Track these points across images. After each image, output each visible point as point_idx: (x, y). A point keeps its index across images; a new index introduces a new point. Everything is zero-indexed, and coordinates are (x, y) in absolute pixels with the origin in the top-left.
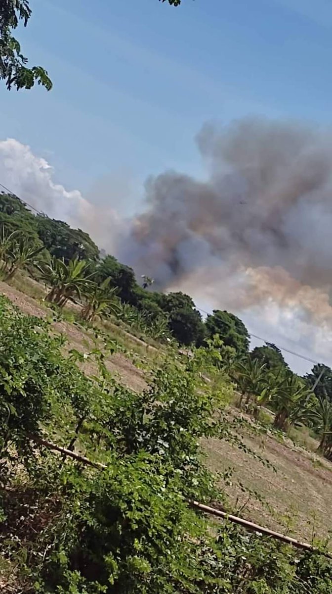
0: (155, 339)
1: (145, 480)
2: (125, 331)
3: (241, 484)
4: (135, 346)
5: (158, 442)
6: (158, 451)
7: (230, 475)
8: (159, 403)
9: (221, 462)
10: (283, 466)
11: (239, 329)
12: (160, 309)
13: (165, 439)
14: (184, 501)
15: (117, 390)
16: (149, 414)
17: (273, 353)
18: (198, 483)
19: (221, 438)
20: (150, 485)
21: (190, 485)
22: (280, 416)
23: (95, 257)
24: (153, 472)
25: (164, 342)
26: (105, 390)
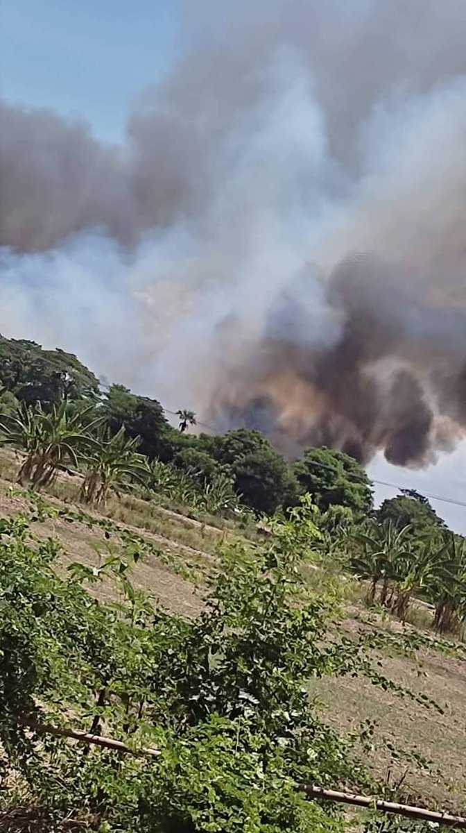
0: (214, 513)
1: (228, 765)
2: (162, 506)
3: (389, 746)
4: (183, 531)
5: (240, 697)
6: (243, 713)
7: (371, 733)
8: (228, 631)
9: (355, 704)
10: (461, 693)
11: (351, 473)
12: (213, 461)
13: (250, 690)
14: (296, 790)
15: (157, 620)
16: (217, 653)
17: (416, 505)
18: (317, 755)
19: (343, 672)
20: (238, 773)
21: (305, 761)
22: (444, 609)
23: (92, 391)
24: (239, 750)
25: (226, 513)
26: (137, 623)
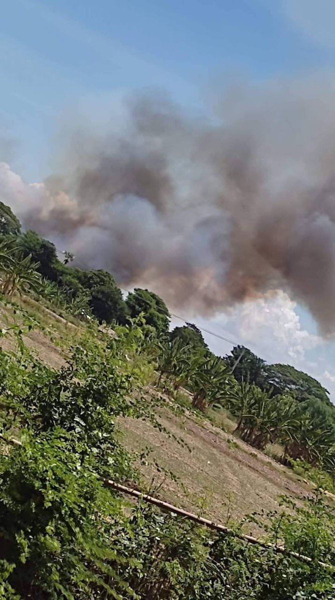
0: (75, 316)
1: (61, 458)
2: (45, 307)
3: (156, 464)
4: (55, 323)
5: (75, 419)
6: (75, 429)
7: (147, 455)
8: (75, 380)
9: (137, 441)
10: (200, 447)
11: (160, 308)
12: (80, 286)
13: (82, 417)
14: (98, 480)
15: (35, 366)
16: (67, 392)
17: (194, 333)
18: (113, 461)
19: (138, 417)
20: (65, 463)
21: (106, 463)
22: (199, 397)
23: (16, 231)
24: (69, 450)
25: (82, 318)
26: (23, 365)
